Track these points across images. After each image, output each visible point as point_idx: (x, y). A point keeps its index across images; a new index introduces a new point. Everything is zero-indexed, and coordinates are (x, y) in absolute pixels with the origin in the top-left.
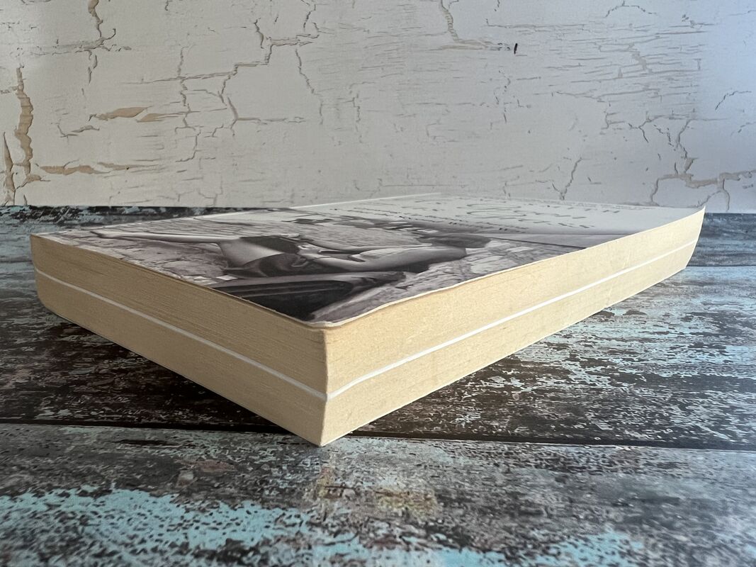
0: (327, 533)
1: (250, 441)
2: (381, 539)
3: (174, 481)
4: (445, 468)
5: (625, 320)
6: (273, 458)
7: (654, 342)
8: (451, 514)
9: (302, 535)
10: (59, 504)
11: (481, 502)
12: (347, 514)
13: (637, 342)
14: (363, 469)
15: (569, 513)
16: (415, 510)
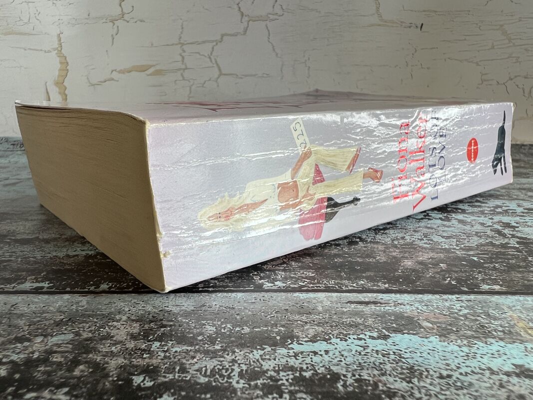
1: (436, 300)
3: (422, 327)
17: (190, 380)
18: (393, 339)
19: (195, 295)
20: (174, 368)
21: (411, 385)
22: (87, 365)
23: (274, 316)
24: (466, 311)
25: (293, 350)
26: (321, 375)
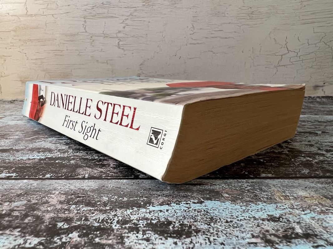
0: (300, 211)
1: (234, 182)
2: (321, 212)
3: (223, 197)
4: (316, 188)
5: (324, 135)
6: (250, 188)
9: (292, 212)
10: (190, 207)
12: (299, 204)
14: (287, 190)
16: (322, 202)
17: (89, 224)
18: (206, 203)
19: (100, 180)
20: (82, 219)
21: (209, 226)
22: (32, 217)
23: (142, 192)
24: (249, 188)
25: (149, 210)
26: (162, 222)
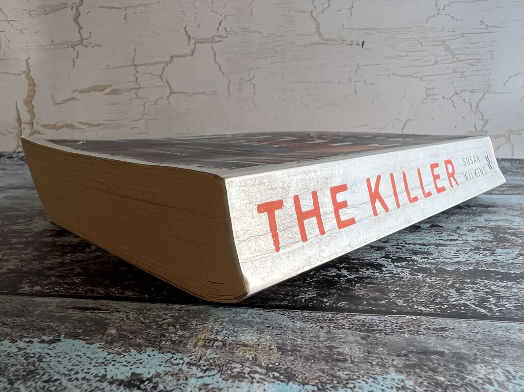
0: (199, 370)
1: (157, 309)
2: (235, 375)
4: (286, 329)
7: (446, 246)
8: (285, 360)
9: (183, 371)
10: (25, 347)
11: (307, 352)
13: (434, 247)
14: (230, 328)
15: (366, 360)
18: (60, 343)
24: (169, 321)
